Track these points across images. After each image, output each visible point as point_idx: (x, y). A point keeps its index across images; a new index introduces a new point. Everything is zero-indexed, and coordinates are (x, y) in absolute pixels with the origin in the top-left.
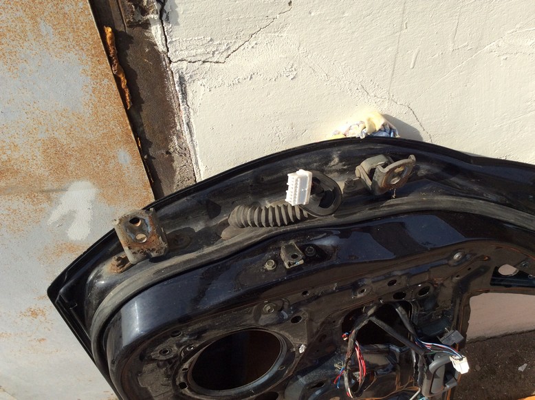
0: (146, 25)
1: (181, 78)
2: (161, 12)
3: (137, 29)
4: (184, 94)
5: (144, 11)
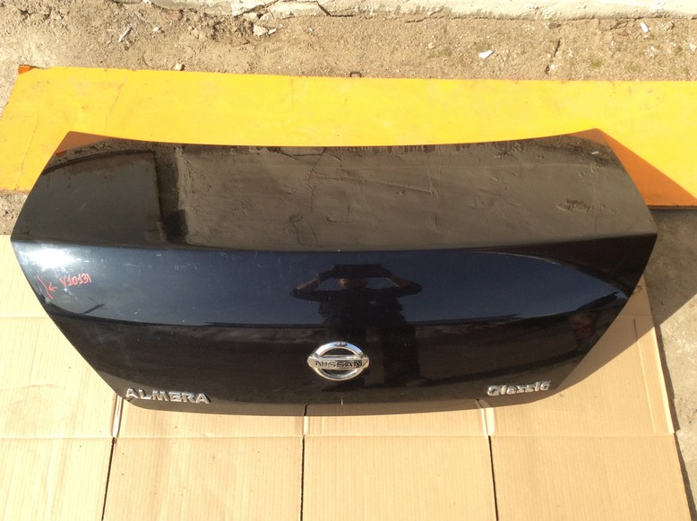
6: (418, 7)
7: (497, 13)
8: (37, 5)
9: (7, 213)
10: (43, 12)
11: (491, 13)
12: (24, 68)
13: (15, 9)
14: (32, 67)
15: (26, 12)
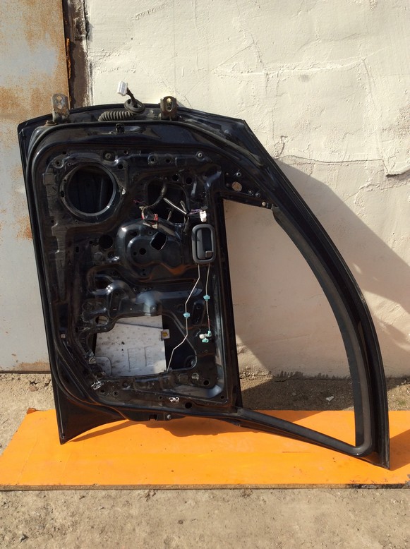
0: (81, 40)
1: (91, 64)
2: (87, 35)
3: (78, 42)
4: (91, 72)
5: (81, 33)
6: (282, 372)
7: (331, 376)
8: (42, 379)
9: (5, 503)
10: (45, 382)
11: (327, 375)
12: (31, 411)
13: (27, 381)
14: (36, 410)
15: (34, 382)
